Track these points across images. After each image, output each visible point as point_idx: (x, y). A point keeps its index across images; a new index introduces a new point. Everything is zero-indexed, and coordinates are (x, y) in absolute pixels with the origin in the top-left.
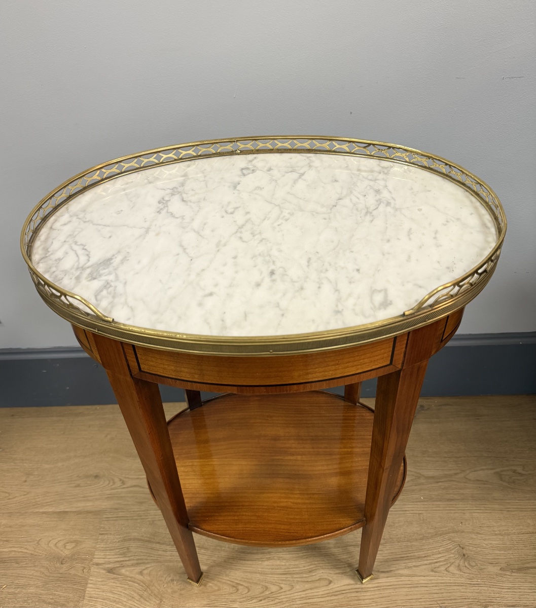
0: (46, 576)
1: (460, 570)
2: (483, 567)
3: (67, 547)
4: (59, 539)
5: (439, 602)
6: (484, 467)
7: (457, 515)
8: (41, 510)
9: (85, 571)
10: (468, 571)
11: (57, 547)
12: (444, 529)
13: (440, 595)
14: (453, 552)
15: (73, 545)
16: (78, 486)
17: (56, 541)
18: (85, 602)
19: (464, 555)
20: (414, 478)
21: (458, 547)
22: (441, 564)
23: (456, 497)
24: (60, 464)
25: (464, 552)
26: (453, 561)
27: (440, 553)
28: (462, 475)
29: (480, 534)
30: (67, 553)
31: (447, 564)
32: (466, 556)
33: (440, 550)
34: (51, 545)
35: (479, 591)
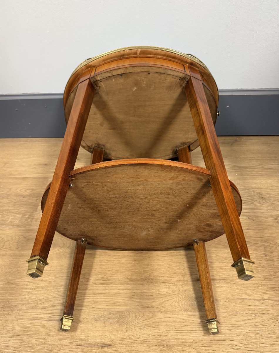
0: (14, 202)
1: (260, 203)
2: (273, 203)
3: (27, 191)
4: (22, 188)
5: (248, 216)
6: (274, 164)
7: (258, 182)
8: (12, 177)
9: (37, 200)
10: (265, 204)
11: (21, 191)
12: (250, 187)
13: (248, 213)
14: (255, 196)
15: (31, 190)
16: (35, 168)
17: (21, 189)
18: (37, 213)
19: (262, 198)
20: (231, 167)
21: (259, 195)
22: (249, 201)
23: (257, 175)
24: (24, 160)
25: (262, 196)
26: (256, 200)
27: (248, 197)
28: (261, 166)
29: (271, 189)
30: (27, 193)
31: (252, 201)
32: (264, 198)
33: (248, 195)
34: (18, 190)
35: (271, 212)
